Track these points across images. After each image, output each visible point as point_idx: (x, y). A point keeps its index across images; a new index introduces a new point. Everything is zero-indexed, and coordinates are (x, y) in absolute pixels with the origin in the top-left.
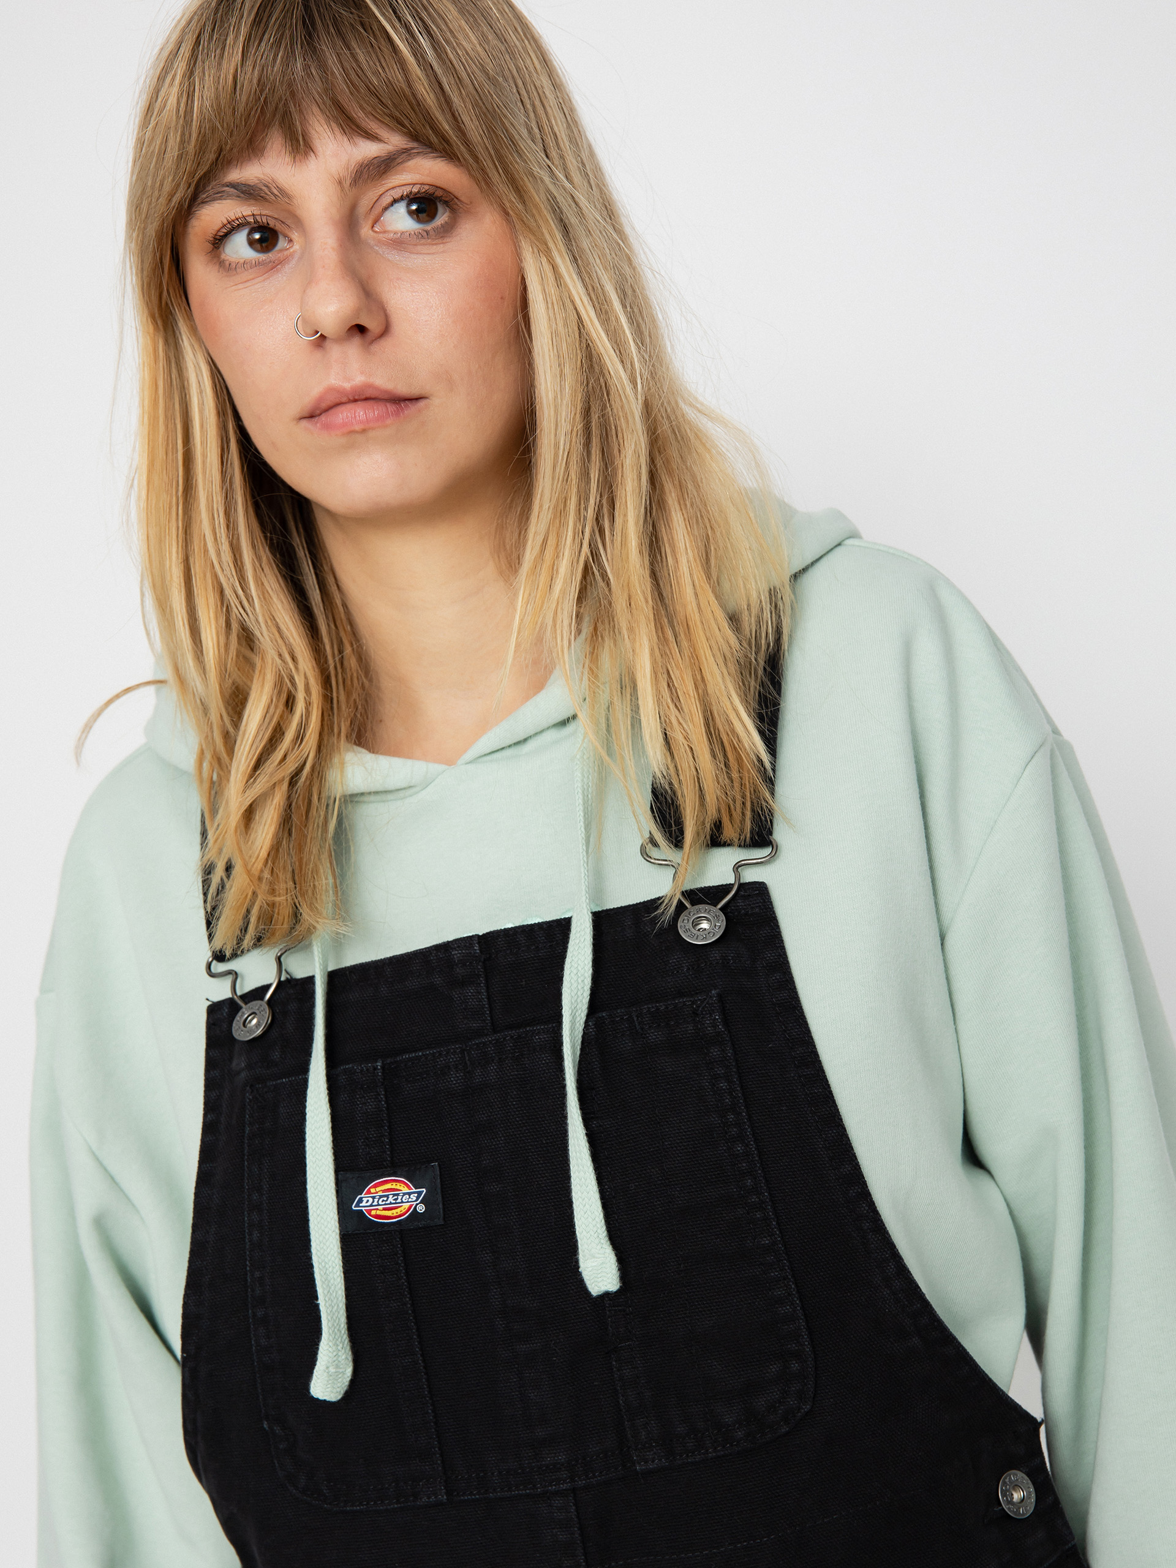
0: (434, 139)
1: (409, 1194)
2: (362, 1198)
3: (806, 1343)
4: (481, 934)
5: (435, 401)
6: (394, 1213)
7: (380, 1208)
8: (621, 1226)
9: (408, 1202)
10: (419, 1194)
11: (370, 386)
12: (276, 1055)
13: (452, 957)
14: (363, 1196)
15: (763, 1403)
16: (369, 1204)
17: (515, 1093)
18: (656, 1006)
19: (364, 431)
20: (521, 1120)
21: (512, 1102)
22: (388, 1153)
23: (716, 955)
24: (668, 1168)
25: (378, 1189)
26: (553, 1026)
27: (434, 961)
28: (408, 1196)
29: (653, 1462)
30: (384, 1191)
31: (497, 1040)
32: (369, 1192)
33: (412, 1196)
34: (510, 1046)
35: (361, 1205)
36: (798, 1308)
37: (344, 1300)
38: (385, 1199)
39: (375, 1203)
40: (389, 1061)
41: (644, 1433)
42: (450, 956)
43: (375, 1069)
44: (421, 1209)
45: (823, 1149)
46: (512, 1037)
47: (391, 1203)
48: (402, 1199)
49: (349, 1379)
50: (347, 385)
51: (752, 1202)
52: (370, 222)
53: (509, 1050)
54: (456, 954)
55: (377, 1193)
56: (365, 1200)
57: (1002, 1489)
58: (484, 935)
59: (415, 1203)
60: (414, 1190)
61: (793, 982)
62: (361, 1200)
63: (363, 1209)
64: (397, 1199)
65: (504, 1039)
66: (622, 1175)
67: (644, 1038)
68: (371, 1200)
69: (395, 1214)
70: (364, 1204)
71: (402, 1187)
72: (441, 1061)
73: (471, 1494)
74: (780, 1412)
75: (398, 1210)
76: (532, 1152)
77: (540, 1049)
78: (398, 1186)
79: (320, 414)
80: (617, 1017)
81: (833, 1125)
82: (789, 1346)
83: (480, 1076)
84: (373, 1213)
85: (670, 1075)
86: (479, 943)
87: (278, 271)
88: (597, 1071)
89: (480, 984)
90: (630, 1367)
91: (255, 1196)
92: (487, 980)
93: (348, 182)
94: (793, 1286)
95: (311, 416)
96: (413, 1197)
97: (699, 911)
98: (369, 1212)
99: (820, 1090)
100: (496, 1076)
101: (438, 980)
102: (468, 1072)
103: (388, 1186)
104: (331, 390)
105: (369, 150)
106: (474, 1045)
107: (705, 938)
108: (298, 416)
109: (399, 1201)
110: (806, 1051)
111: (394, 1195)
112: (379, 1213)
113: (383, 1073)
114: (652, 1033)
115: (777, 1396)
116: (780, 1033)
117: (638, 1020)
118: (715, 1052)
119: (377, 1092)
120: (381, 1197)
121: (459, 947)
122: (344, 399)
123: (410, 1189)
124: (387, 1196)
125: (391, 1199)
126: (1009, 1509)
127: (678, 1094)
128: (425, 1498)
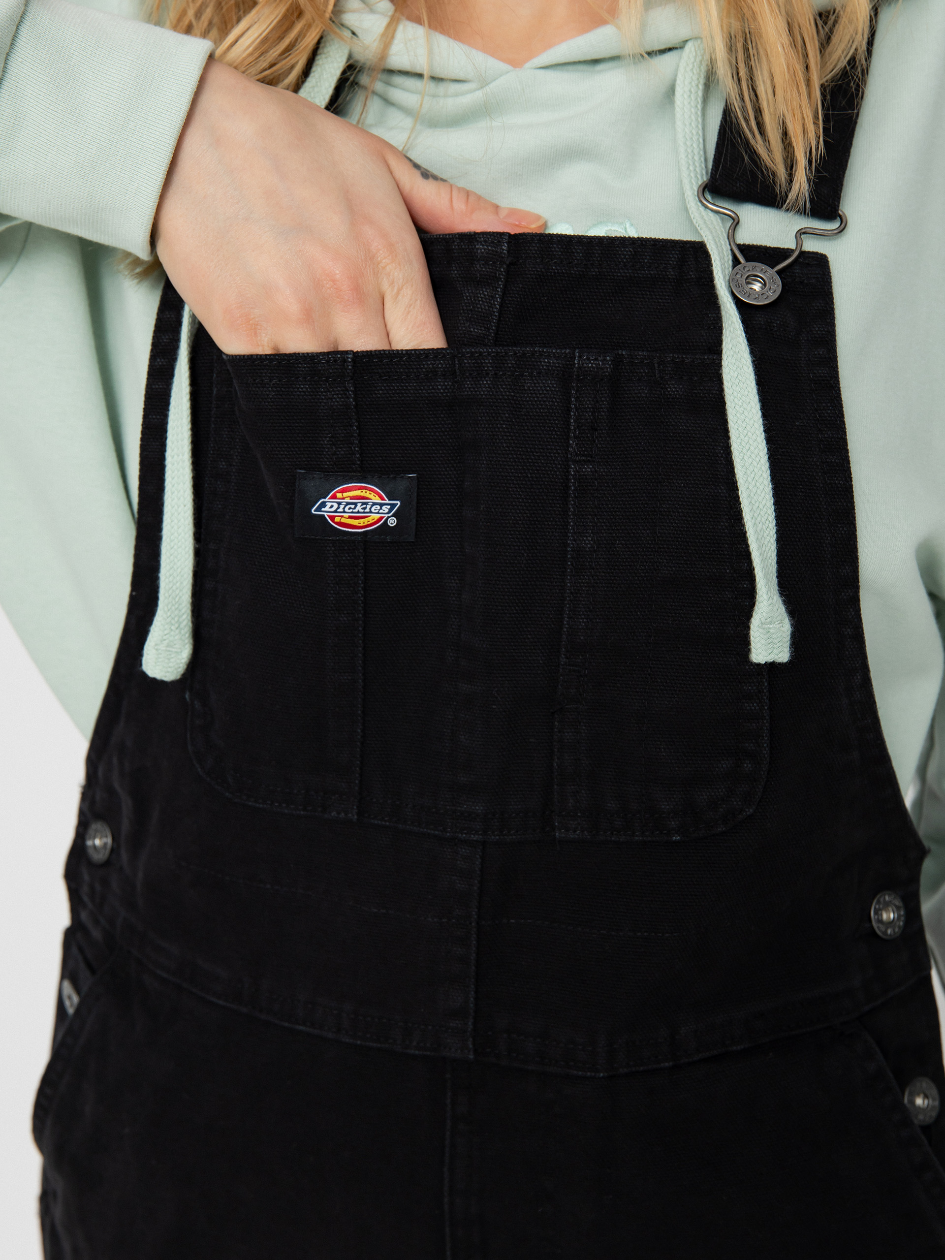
1: (381, 505)
2: (326, 502)
3: (765, 745)
4: (512, 233)
6: (361, 522)
7: (346, 515)
8: (597, 583)
9: (378, 513)
10: (393, 506)
13: (475, 250)
14: (326, 500)
15: (706, 797)
16: (333, 509)
17: (507, 415)
18: (683, 358)
20: (508, 447)
21: (501, 424)
22: (358, 456)
24: (659, 533)
25: (345, 495)
26: (565, 353)
27: (455, 251)
28: (379, 507)
29: (575, 831)
30: (351, 498)
31: (497, 353)
32: (334, 497)
33: (384, 508)
34: (512, 364)
35: (323, 509)
36: (766, 708)
38: (353, 506)
39: (341, 510)
41: (571, 801)
42: (473, 249)
43: (345, 361)
44: (392, 522)
45: (828, 546)
46: (515, 354)
47: (358, 512)
48: (370, 509)
51: (744, 587)
53: (510, 367)
55: (343, 499)
56: (329, 505)
57: (875, 908)
59: (387, 515)
60: (387, 501)
61: (836, 361)
62: (323, 505)
63: (325, 514)
64: (365, 508)
65: (506, 353)
66: (609, 530)
67: (662, 388)
68: (336, 506)
69: (362, 525)
70: (327, 509)
71: (373, 495)
72: (428, 365)
74: (721, 810)
75: (366, 520)
76: (514, 484)
77: (546, 373)
78: (367, 494)
80: (637, 358)
81: (846, 522)
82: (747, 745)
83: (469, 388)
84: (337, 519)
85: (683, 433)
86: (508, 243)
88: (603, 411)
89: (497, 288)
90: (573, 730)
92: (505, 286)
94: (766, 684)
96: (386, 509)
97: (753, 269)
98: (332, 518)
99: (841, 482)
100: (488, 392)
102: (456, 382)
103: (358, 493)
106: (468, 353)
109: (368, 510)
110: (836, 436)
111: (363, 504)
112: (343, 520)
113: (353, 366)
114: (673, 384)
115: (722, 794)
116: (811, 412)
117: (659, 367)
119: (345, 387)
120: (348, 504)
121: (485, 241)
123: (383, 499)
124: (356, 504)
125: (358, 508)
126: (878, 928)
127: (687, 455)
128: (334, 814)
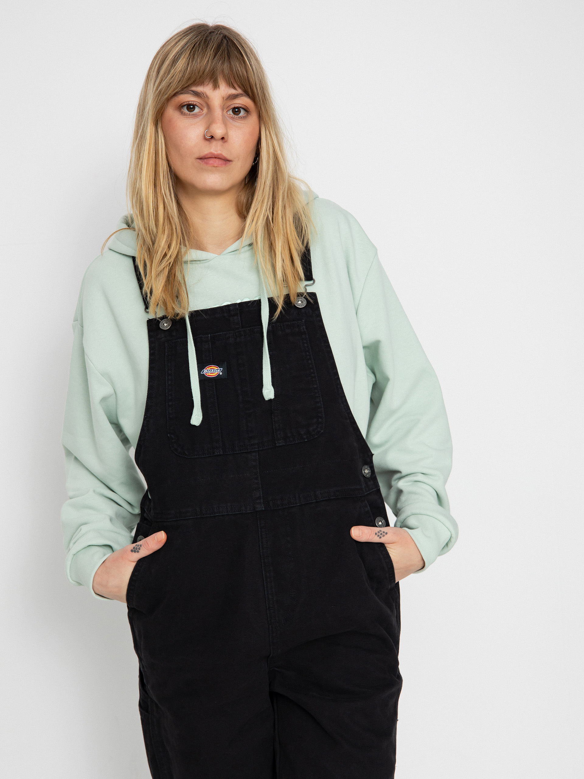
0: (250, 93)
1: (218, 370)
5: (234, 163)
6: (213, 374)
9: (217, 372)
11: (221, 154)
12: (174, 334)
15: (311, 429)
18: (288, 323)
19: (216, 167)
22: (212, 358)
23: (303, 311)
26: (260, 327)
27: (224, 310)
29: (281, 443)
30: (210, 369)
31: (244, 330)
32: (206, 369)
36: (322, 405)
37: (200, 399)
39: (208, 372)
40: (212, 335)
41: (279, 436)
42: (229, 308)
43: (208, 337)
44: (221, 374)
46: (248, 329)
49: (201, 420)
50: (216, 153)
52: (226, 111)
53: (247, 333)
54: (231, 308)
55: (208, 369)
56: (205, 371)
57: (363, 469)
58: (239, 303)
59: (219, 372)
62: (204, 371)
63: (204, 373)
65: (246, 330)
71: (216, 368)
72: (227, 335)
73: (230, 452)
74: (316, 432)
77: (256, 333)
78: (214, 367)
79: (204, 159)
80: (277, 325)
83: (239, 340)
84: (207, 374)
85: (292, 341)
86: (238, 305)
87: (198, 117)
89: (238, 316)
90: (277, 418)
91: (170, 372)
92: (240, 315)
93: (225, 98)
95: (201, 159)
96: (219, 370)
97: (299, 299)
100: (244, 339)
101: (225, 315)
102: (235, 339)
103: (211, 367)
104: (211, 153)
105: (233, 91)
106: (237, 331)
107: (301, 306)
108: (196, 158)
109: (215, 371)
112: (209, 374)
113: (210, 338)
114: (287, 330)
115: (315, 428)
118: (304, 336)
119: (208, 343)
120: (210, 370)
121: (232, 306)
122: (213, 157)
123: (218, 368)
124: (212, 370)
125: (212, 371)
126: (365, 474)
128: (216, 454)
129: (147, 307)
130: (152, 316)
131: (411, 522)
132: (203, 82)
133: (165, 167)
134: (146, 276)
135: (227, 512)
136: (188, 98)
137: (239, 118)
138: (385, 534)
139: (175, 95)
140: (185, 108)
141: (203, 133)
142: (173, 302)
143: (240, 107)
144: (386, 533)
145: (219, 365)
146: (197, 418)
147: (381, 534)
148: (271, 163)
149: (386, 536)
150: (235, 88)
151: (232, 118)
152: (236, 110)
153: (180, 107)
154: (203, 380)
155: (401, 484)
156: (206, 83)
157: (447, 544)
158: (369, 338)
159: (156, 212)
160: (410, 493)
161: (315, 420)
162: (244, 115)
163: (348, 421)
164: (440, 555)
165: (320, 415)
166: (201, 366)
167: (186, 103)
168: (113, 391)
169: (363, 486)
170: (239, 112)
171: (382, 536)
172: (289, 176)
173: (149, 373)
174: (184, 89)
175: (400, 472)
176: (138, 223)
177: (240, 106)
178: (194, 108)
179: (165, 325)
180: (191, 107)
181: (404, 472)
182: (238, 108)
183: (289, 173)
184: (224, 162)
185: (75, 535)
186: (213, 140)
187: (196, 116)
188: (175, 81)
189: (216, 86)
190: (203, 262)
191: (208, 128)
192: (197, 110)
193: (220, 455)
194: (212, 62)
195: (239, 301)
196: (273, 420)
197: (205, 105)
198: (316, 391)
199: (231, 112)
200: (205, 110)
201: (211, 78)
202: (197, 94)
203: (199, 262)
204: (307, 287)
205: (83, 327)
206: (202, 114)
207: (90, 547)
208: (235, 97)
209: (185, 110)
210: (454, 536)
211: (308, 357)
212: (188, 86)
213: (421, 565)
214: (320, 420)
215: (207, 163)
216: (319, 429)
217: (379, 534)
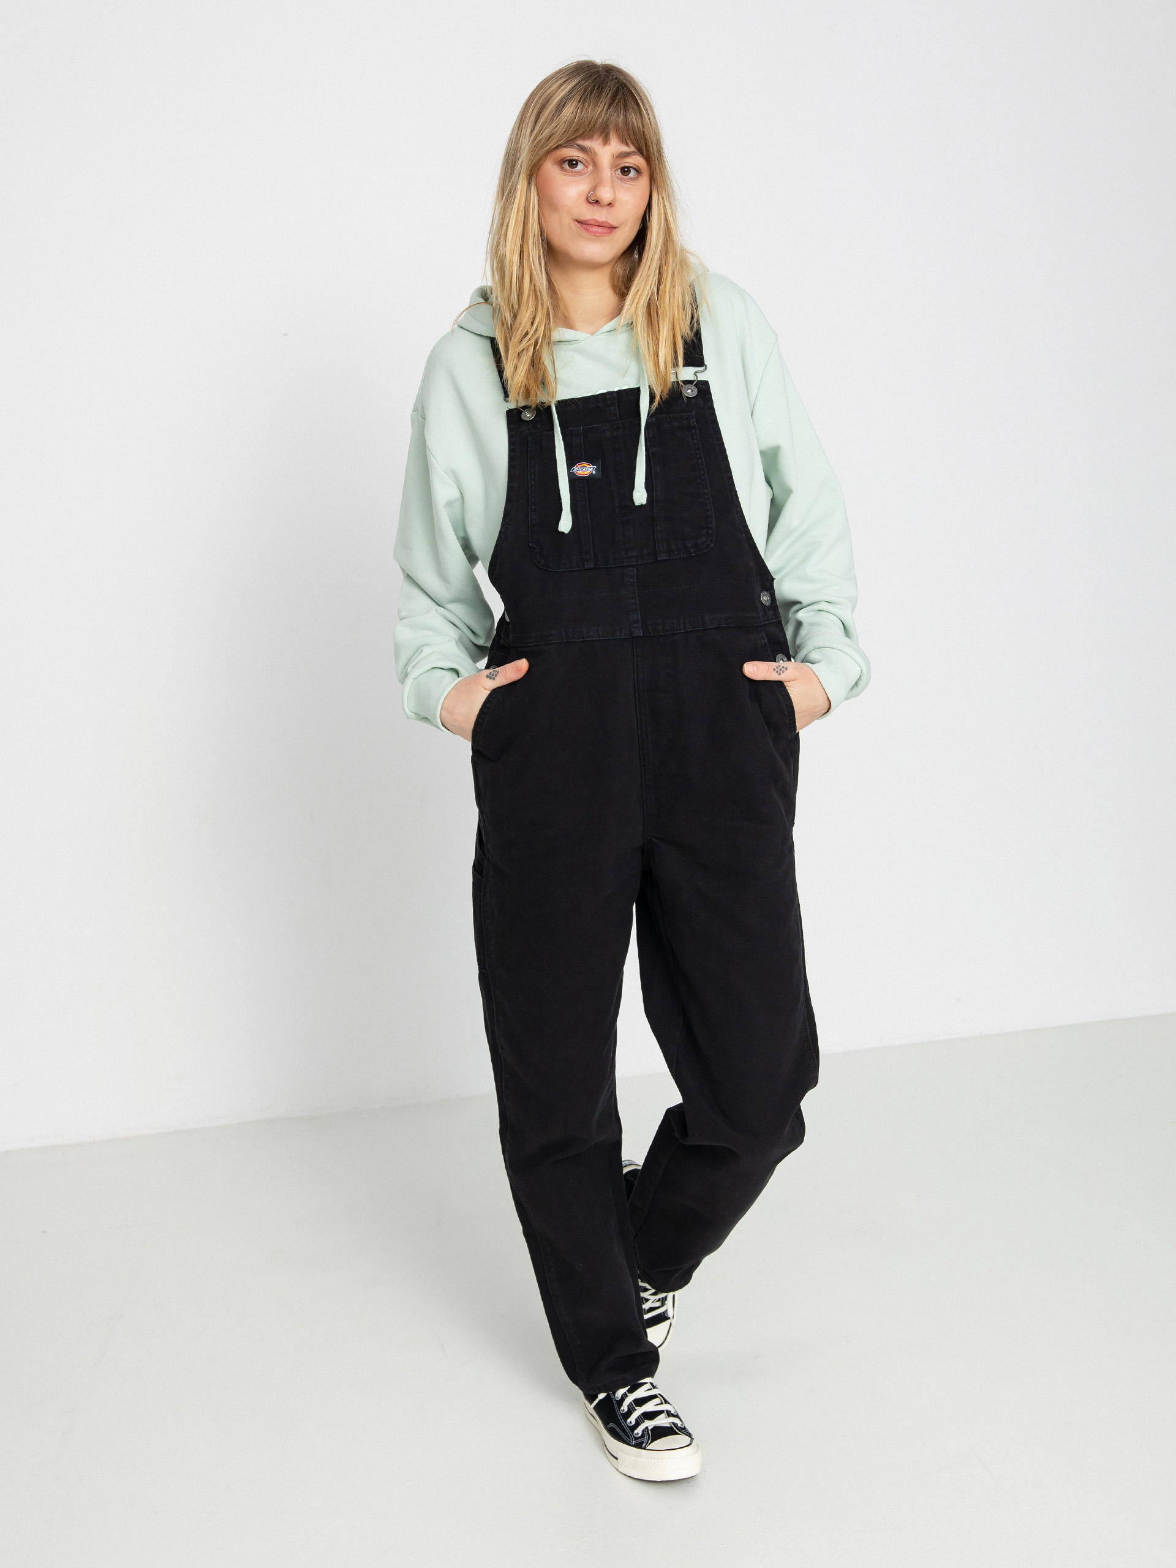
0: (645, 152)
1: (590, 468)
3: (714, 525)
5: (616, 230)
6: (585, 473)
11: (606, 222)
12: (539, 426)
15: (700, 541)
19: (598, 235)
22: (584, 455)
23: (693, 401)
29: (664, 557)
30: (582, 466)
31: (622, 422)
32: (577, 466)
34: (627, 424)
35: (573, 471)
39: (579, 470)
40: (584, 427)
41: (662, 548)
43: (579, 429)
44: (594, 472)
49: (571, 526)
50: (600, 219)
52: (615, 171)
54: (608, 396)
56: (575, 469)
58: (616, 391)
60: (592, 467)
67: (671, 424)
72: (603, 428)
73: (602, 566)
74: (705, 545)
75: (588, 473)
78: (587, 466)
79: (585, 225)
83: (616, 433)
84: (578, 473)
87: (581, 176)
89: (615, 405)
90: (660, 526)
91: (533, 470)
93: (615, 156)
94: (712, 506)
95: (580, 224)
96: (592, 469)
97: (688, 387)
101: (600, 405)
102: (612, 432)
104: (595, 219)
105: (625, 149)
106: (614, 424)
107: (690, 396)
108: (576, 222)
109: (587, 470)
112: (582, 473)
113: (581, 431)
114: (674, 423)
115: (704, 540)
117: (669, 419)
118: (693, 431)
120: (581, 468)
122: (596, 223)
125: (584, 469)
128: (586, 567)
129: (506, 395)
130: (512, 406)
131: (814, 656)
132: (592, 136)
133: (536, 232)
134: (507, 358)
135: (599, 637)
136: (571, 153)
137: (629, 179)
138: (784, 669)
139: (557, 148)
140: (567, 163)
141: (586, 194)
142: (538, 388)
143: (631, 167)
144: (786, 669)
145: (590, 461)
146: (565, 524)
147: (781, 670)
148: (662, 233)
149: (786, 672)
150: (627, 145)
151: (621, 179)
152: (625, 171)
153: (561, 162)
154: (574, 480)
155: (801, 615)
156: (596, 136)
157: (856, 684)
158: (769, 442)
159: (520, 284)
160: (812, 624)
161: (704, 531)
162: (635, 176)
163: (744, 535)
164: (847, 699)
165: (710, 526)
166: (571, 463)
167: (569, 158)
168: (457, 494)
169: (761, 614)
170: (629, 172)
171: (781, 672)
172: (682, 250)
173: (509, 472)
174: (569, 142)
175: (799, 603)
176: (497, 297)
177: (631, 165)
178: (577, 164)
179: (528, 416)
180: (573, 163)
181: (805, 603)
182: (628, 168)
183: (681, 246)
184: (609, 230)
185: (415, 656)
186: (596, 205)
187: (579, 173)
188: (558, 133)
189: (606, 141)
190: (572, 343)
191: (594, 189)
192: (580, 167)
193: (591, 569)
194: (606, 113)
195: (616, 389)
196: (655, 529)
197: (590, 162)
198: (707, 496)
199: (619, 172)
200: (591, 168)
201: (602, 133)
202: (583, 149)
203: (567, 343)
204: (697, 374)
205: (425, 419)
206: (586, 173)
207: (435, 669)
208: (626, 155)
209: (566, 166)
210: (865, 671)
211: (698, 456)
212: (575, 138)
213: (827, 707)
214: (710, 531)
215: (588, 231)
216: (709, 543)
217: (779, 670)
